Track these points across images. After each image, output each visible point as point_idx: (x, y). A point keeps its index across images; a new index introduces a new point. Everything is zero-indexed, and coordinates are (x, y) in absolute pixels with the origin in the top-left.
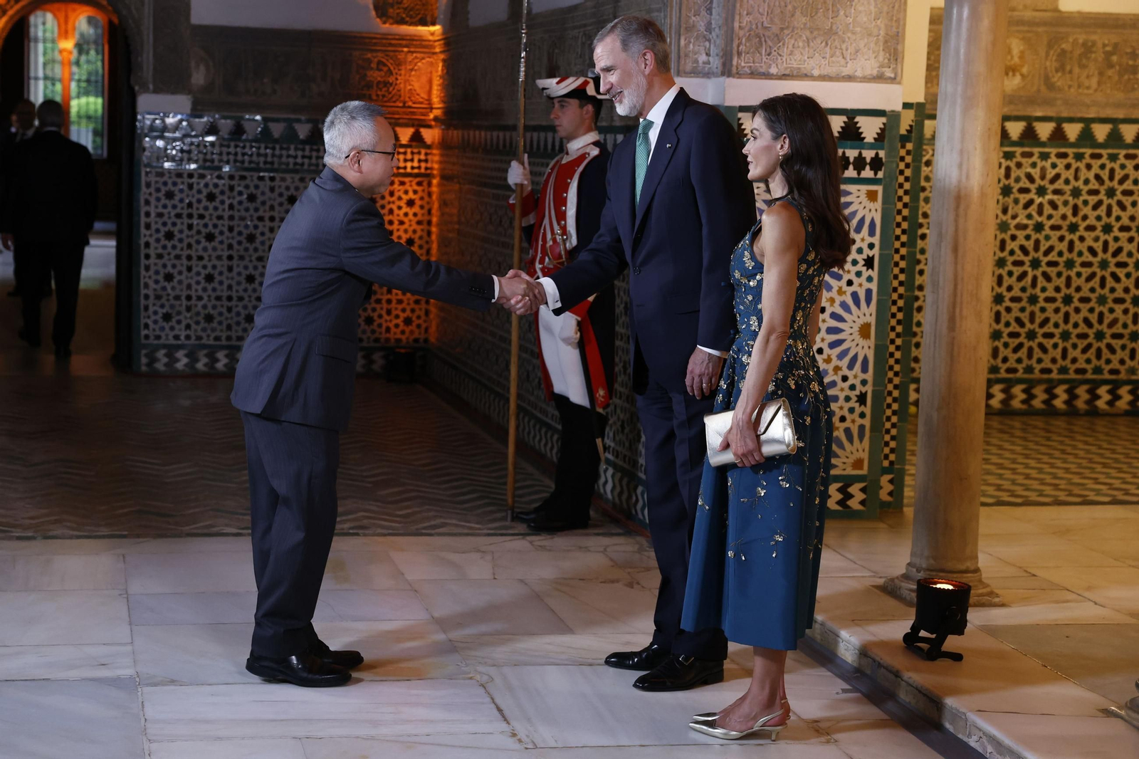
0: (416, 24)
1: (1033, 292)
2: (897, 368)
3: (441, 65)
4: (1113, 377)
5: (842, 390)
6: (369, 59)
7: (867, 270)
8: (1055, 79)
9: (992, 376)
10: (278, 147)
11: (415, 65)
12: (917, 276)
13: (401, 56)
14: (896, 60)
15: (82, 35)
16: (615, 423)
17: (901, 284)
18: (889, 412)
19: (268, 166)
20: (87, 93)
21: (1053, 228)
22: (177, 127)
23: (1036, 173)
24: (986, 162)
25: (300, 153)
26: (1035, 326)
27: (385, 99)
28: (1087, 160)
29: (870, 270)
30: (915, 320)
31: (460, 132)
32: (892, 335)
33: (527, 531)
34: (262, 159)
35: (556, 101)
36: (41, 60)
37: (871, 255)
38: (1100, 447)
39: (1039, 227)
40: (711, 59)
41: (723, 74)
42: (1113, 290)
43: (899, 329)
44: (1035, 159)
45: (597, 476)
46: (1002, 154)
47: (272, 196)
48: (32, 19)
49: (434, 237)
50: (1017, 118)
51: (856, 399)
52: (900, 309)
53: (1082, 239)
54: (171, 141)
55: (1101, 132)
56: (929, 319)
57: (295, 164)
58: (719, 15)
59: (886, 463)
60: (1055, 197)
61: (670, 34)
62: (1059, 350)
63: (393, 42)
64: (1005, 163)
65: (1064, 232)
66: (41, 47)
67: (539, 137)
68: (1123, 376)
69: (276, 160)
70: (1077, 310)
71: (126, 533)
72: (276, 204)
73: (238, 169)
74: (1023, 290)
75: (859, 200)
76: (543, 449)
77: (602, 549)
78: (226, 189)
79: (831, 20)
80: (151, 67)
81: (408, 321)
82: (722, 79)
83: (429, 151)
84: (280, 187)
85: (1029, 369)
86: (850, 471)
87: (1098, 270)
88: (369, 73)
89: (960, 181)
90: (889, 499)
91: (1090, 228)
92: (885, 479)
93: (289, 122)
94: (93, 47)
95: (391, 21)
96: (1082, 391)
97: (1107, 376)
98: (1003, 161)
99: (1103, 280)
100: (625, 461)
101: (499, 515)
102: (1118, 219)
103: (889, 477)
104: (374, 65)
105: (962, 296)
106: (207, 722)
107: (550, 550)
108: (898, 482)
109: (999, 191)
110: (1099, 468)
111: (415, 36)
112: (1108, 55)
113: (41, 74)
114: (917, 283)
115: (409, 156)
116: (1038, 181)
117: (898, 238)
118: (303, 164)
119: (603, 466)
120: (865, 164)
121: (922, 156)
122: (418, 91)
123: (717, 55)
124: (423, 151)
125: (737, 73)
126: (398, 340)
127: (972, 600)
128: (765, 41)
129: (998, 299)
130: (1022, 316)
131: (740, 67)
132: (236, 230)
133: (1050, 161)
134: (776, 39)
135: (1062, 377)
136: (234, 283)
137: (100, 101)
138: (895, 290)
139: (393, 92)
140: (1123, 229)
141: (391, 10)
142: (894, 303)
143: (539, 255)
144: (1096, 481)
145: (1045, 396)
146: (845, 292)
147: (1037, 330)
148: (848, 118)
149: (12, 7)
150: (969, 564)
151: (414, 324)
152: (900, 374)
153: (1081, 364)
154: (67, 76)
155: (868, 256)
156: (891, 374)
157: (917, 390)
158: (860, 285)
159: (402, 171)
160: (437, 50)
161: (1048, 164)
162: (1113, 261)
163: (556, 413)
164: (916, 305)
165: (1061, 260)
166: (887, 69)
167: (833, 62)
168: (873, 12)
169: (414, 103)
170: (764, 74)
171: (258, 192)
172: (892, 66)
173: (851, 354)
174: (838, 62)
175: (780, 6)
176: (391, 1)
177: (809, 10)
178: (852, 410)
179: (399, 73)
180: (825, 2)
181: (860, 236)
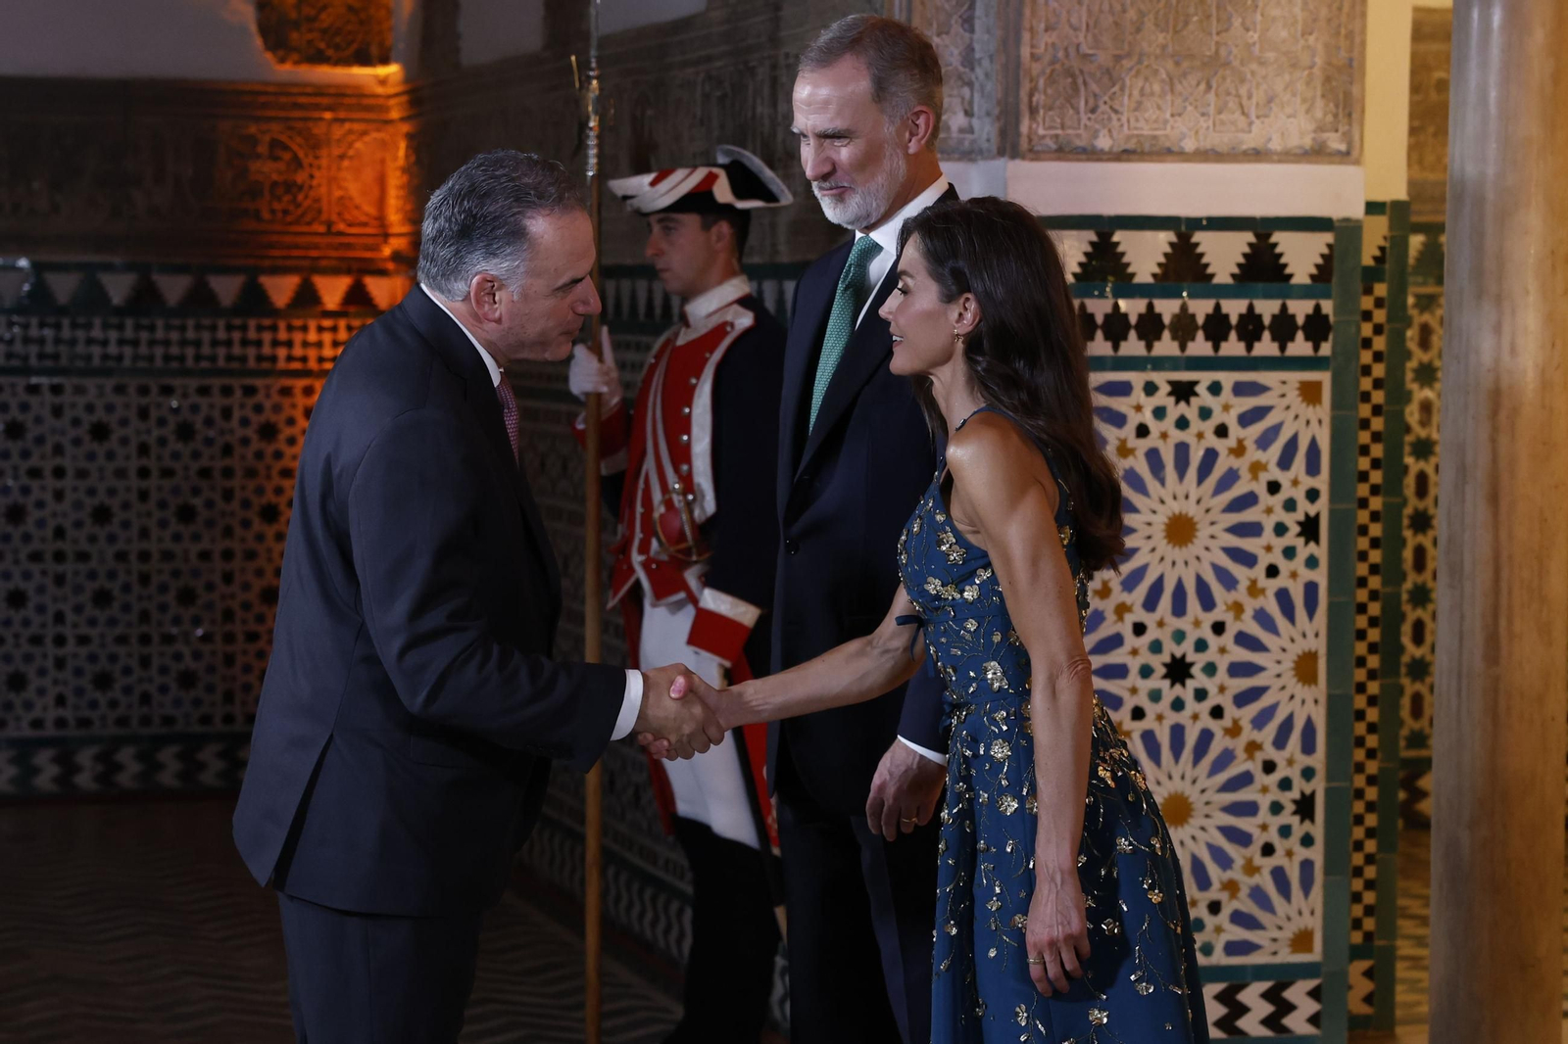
0: (347, 62)
2: (1372, 741)
3: (403, 145)
5: (1265, 790)
6: (251, 136)
7: (1307, 543)
10: (66, 322)
11: (350, 145)
13: (319, 130)
14: (1350, 115)
17: (1374, 569)
18: (1358, 833)
19: (48, 363)
25: (113, 335)
27: (289, 219)
29: (1312, 544)
34: (34, 349)
35: (652, 220)
37: (1312, 514)
40: (975, 122)
41: (1001, 152)
43: (1374, 662)
47: (58, 424)
51: (1292, 808)
52: (1373, 622)
56: (1446, 652)
57: (105, 357)
58: (988, 31)
59: (1357, 938)
63: (302, 100)
67: (618, 290)
69: (63, 349)
72: (66, 442)
75: (1285, 402)
76: (648, 933)
79: (1216, 38)
82: (1000, 162)
84: (73, 405)
86: (1286, 956)
88: (255, 166)
90: (1365, 1009)
92: (1356, 970)
93: (89, 270)
95: (295, 56)
103: (1365, 964)
104: (262, 149)
105: (1510, 593)
108: (1382, 976)
111: (347, 86)
117: (1363, 477)
118: (120, 358)
120: (1295, 328)
122: (358, 200)
123: (988, 114)
125: (1031, 150)
128: (1085, 83)
131: (1035, 139)
134: (1106, 79)
138: (1362, 582)
139: (307, 203)
141: (295, 36)
142: (1362, 609)
146: (1263, 591)
148: (1257, 236)
152: (1379, 755)
155: (1307, 515)
156: (1359, 755)
160: (395, 114)
166: (1331, 135)
167: (1223, 123)
168: (1300, 18)
169: (350, 225)
170: (1084, 151)
171: (27, 418)
172: (1343, 128)
173: (1280, 716)
174: (1233, 123)
175: (1111, 11)
176: (293, 15)
177: (1171, 17)
178: (1285, 831)
179: (316, 163)
180: (1202, 2)
181: (1290, 474)
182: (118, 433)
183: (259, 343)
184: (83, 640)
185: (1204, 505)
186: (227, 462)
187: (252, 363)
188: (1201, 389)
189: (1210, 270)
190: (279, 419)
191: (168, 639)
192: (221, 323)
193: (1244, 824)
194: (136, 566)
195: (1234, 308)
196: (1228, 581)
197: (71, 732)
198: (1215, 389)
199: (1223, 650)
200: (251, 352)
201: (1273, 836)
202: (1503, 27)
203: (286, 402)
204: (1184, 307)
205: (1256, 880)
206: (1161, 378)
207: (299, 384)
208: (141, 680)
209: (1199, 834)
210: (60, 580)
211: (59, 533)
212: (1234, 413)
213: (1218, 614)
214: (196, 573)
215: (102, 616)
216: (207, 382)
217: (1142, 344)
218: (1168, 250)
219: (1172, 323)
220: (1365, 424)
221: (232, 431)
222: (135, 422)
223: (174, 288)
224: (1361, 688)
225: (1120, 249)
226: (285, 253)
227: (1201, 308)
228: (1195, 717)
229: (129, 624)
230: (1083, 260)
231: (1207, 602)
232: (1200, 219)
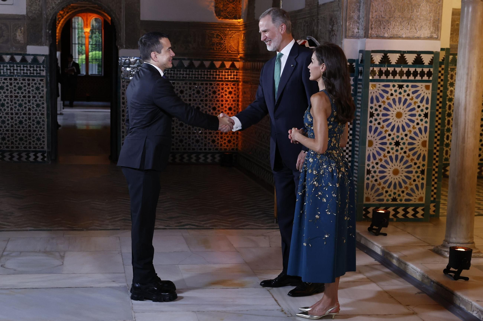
0: (232, 19)
2: (437, 159)
3: (243, 35)
5: (414, 168)
6: (213, 33)
7: (425, 118)
10: (176, 70)
11: (232, 35)
13: (226, 32)
14: (438, 30)
15: (93, 26)
17: (439, 124)
18: (433, 178)
19: (172, 78)
20: (95, 50)
22: (135, 62)
25: (185, 73)
27: (220, 50)
29: (426, 118)
31: (251, 63)
32: (435, 146)
34: (169, 75)
36: (77, 36)
37: (427, 112)
40: (360, 31)
41: (365, 37)
43: (438, 143)
48: (73, 20)
49: (240, 107)
51: (420, 172)
52: (438, 135)
54: (133, 68)
56: (454, 139)
57: (183, 77)
58: (363, 12)
59: (432, 199)
61: (342, 21)
63: (223, 26)
66: (77, 30)
69: (175, 75)
71: (119, 228)
75: (422, 89)
79: (410, 14)
80: (124, 38)
81: (229, 141)
82: (364, 39)
83: (238, 71)
84: (177, 87)
86: (417, 202)
88: (213, 39)
90: (433, 213)
92: (432, 205)
93: (181, 60)
94: (97, 30)
95: (222, 17)
101: (271, 221)
103: (433, 204)
104: (215, 36)
105: (468, 129)
108: (437, 207)
111: (232, 24)
113: (77, 42)
115: (230, 73)
117: (438, 105)
118: (186, 77)
120: (425, 74)
122: (233, 46)
123: (362, 29)
124: (235, 71)
125: (371, 37)
126: (226, 149)
128: (383, 23)
131: (372, 34)
134: (387, 22)
137: (100, 52)
138: (437, 127)
139: (223, 47)
141: (222, 13)
142: (436, 132)
146: (416, 128)
148: (417, 55)
149: (66, 15)
150: (470, 240)
151: (232, 142)
152: (439, 162)
154: (87, 43)
155: (426, 112)
156: (434, 162)
159: (227, 79)
160: (241, 29)
166: (434, 34)
167: (411, 31)
168: (428, 10)
169: (232, 51)
170: (382, 37)
172: (436, 33)
173: (418, 154)
174: (413, 31)
175: (389, 8)
176: (222, 9)
177: (401, 9)
178: (418, 177)
179: (225, 39)
180: (408, 6)
181: (422, 104)
182: (185, 92)
183: (213, 75)
184: (178, 133)
185: (404, 110)
186: (206, 98)
187: (211, 79)
188: (404, 86)
189: (407, 62)
190: (217, 90)
191: (194, 133)
192: (206, 71)
193: (410, 175)
195: (412, 70)
196: (409, 126)
197: (175, 151)
198: (407, 86)
199: (407, 140)
200: (212, 76)
201: (416, 178)
202: (471, 12)
203: (218, 87)
204: (401, 69)
205: (412, 186)
206: (396, 84)
207: (221, 83)
208: (188, 141)
209: (400, 177)
212: (411, 91)
213: (406, 132)
215: (181, 128)
216: (203, 82)
217: (393, 77)
218: (399, 57)
219: (399, 72)
220: (438, 94)
221: (207, 92)
222: (189, 90)
223: (197, 63)
224: (435, 148)
225: (389, 57)
226: (219, 57)
227: (405, 70)
228: (400, 153)
229: (186, 130)
230: (381, 59)
231: (404, 130)
232: (406, 51)
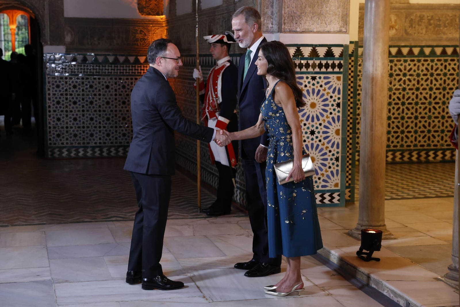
0: (155, 15)
1: (403, 115)
2: (350, 146)
3: (165, 31)
4: (435, 148)
5: (329, 156)
6: (136, 29)
8: (408, 31)
9: (388, 149)
10: (101, 66)
11: (155, 31)
12: (357, 110)
13: (149, 28)
14: (347, 24)
15: (19, 23)
16: (240, 172)
17: (351, 113)
18: (348, 164)
19: (97, 74)
21: (410, 89)
22: (60, 59)
23: (402, 68)
24: (383, 64)
25: (110, 68)
26: (404, 128)
27: (144, 45)
28: (422, 62)
29: (339, 108)
30: (357, 128)
32: (348, 134)
33: (207, 216)
34: (95, 71)
35: (212, 44)
36: (3, 33)
38: (431, 175)
39: (404, 89)
40: (273, 26)
41: (278, 32)
42: (434, 113)
43: (351, 131)
44: (402, 62)
45: (233, 194)
46: (389, 61)
47: (99, 85)
50: (394, 46)
51: (335, 159)
52: (351, 123)
53: (421, 93)
54: (58, 65)
55: (427, 51)
56: (363, 127)
57: (108, 72)
58: (276, 8)
59: (347, 184)
60: (410, 77)
62: (414, 138)
63: (146, 22)
64: (390, 64)
65: (414, 91)
66: (2, 28)
67: (206, 59)
68: (439, 147)
69: (100, 71)
70: (420, 122)
71: (45, 223)
72: (101, 89)
73: (85, 75)
74: (399, 114)
75: (334, 80)
76: (211, 183)
77: (236, 222)
78: (81, 83)
79: (320, 9)
80: (49, 35)
82: (278, 34)
84: (102, 82)
85: (402, 146)
86: (333, 188)
87: (428, 106)
88: (137, 35)
89: (373, 72)
90: (349, 198)
91: (424, 89)
92: (347, 191)
93: (105, 55)
94: (24, 27)
95: (145, 14)
96: (423, 154)
97: (432, 147)
98: (389, 63)
99: (430, 109)
100: (244, 187)
101: (195, 210)
102: (435, 85)
103: (349, 190)
104: (139, 32)
105: (375, 117)
106: (81, 297)
107: (216, 223)
108: (352, 192)
109: (388, 75)
110: (431, 184)
111: (155, 20)
112: (429, 20)
113: (3, 39)
114: (357, 113)
116: (404, 71)
117: (349, 95)
118: (111, 73)
119: (236, 189)
120: (336, 66)
121: (358, 62)
123: (276, 24)
125: (284, 31)
127: (383, 237)
128: (295, 18)
129: (389, 118)
130: (398, 124)
131: (285, 29)
132: (85, 99)
133: (408, 63)
134: (299, 17)
135: (415, 148)
136: (85, 121)
138: (349, 116)
139: (147, 43)
140: (437, 89)
141: (145, 10)
142: (349, 121)
143: (207, 106)
144: (429, 188)
145: (408, 156)
146: (329, 117)
147: (405, 130)
148: (328, 48)
150: (381, 223)
152: (352, 149)
153: (422, 143)
154: (13, 39)
155: (338, 102)
156: (348, 149)
157: (359, 155)
158: (335, 114)
160: (164, 25)
161: (407, 64)
162: (433, 102)
163: (216, 169)
164: (357, 121)
165: (413, 102)
166: (343, 28)
167: (322, 26)
168: (337, 5)
170: (295, 31)
171: (94, 84)
172: (345, 27)
173: (332, 142)
174: (324, 26)
175: (300, 4)
176: (145, 6)
177: (312, 5)
178: (333, 164)
179: (149, 35)
180: (318, 2)
181: (335, 95)
182: (111, 87)
183: (138, 70)
184: (104, 127)
185: (318, 101)
187: (136, 74)
188: (317, 78)
189: (319, 55)
191: (120, 127)
192: (131, 66)
193: (325, 162)
194: (114, 113)
195: (324, 62)
196: (322, 115)
197: (102, 145)
198: (320, 78)
199: (321, 129)
200: (136, 71)
201: (331, 165)
204: (314, 62)
205: (327, 173)
206: (309, 76)
208: (115, 135)
209: (317, 164)
210: (100, 115)
211: (100, 106)
212: (324, 83)
213: (320, 122)
214: (126, 114)
215: (108, 123)
216: (128, 77)
217: (306, 69)
218: (311, 51)
219: (312, 65)
220: (349, 85)
222: (114, 85)
223: (121, 59)
224: (348, 136)
225: (302, 51)
226: (143, 52)
227: (317, 62)
228: (316, 142)
229: (113, 124)
230: (294, 53)
231: (318, 119)
232: (317, 45)
